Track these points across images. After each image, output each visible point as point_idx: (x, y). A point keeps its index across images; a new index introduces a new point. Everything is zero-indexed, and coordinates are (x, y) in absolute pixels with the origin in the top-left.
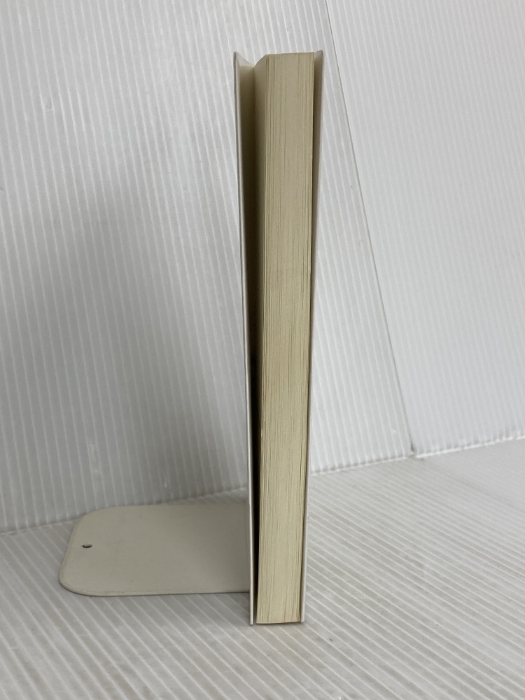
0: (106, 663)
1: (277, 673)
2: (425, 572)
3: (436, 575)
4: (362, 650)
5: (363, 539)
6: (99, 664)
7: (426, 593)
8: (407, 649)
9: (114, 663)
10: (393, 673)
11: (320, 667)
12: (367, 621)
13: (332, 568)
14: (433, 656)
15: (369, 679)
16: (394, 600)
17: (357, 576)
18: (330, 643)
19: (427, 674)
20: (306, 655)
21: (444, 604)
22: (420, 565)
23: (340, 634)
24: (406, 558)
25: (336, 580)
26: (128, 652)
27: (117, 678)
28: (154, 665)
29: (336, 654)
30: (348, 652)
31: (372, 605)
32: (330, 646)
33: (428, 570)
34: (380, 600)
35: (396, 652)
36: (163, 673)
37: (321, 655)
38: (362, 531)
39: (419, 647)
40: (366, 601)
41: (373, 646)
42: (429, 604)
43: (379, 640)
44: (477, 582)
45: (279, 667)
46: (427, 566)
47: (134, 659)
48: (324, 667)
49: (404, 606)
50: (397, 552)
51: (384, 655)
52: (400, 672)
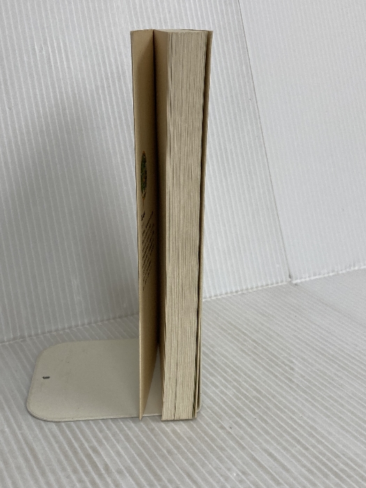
0: (82, 446)
1: (194, 454)
2: (296, 375)
3: (303, 377)
4: (251, 437)
5: (255, 348)
6: (76, 445)
7: (295, 391)
8: (281, 436)
9: (86, 445)
10: (270, 455)
11: (222, 449)
12: (255, 413)
13: (233, 371)
14: (299, 442)
15: (255, 460)
16: (274, 397)
17: (249, 377)
18: (230, 430)
19: (294, 456)
20: (213, 440)
21: (307, 400)
22: (292, 369)
23: (236, 423)
24: (283, 363)
25: (235, 380)
26: (96, 436)
27: (88, 456)
28: (113, 446)
29: (233, 439)
30: (242, 438)
31: (259, 400)
32: (229, 433)
33: (298, 373)
34: (265, 396)
35: (273, 438)
36: (118, 454)
37: (224, 440)
38: (254, 341)
39: (289, 434)
40: (254, 397)
41: (259, 434)
42: (296, 399)
43: (263, 429)
44: (330, 383)
45: (196, 450)
46: (297, 369)
47: (99, 442)
48: (225, 450)
49: (280, 402)
50: (277, 358)
51: (266, 441)
52: (276, 455)
